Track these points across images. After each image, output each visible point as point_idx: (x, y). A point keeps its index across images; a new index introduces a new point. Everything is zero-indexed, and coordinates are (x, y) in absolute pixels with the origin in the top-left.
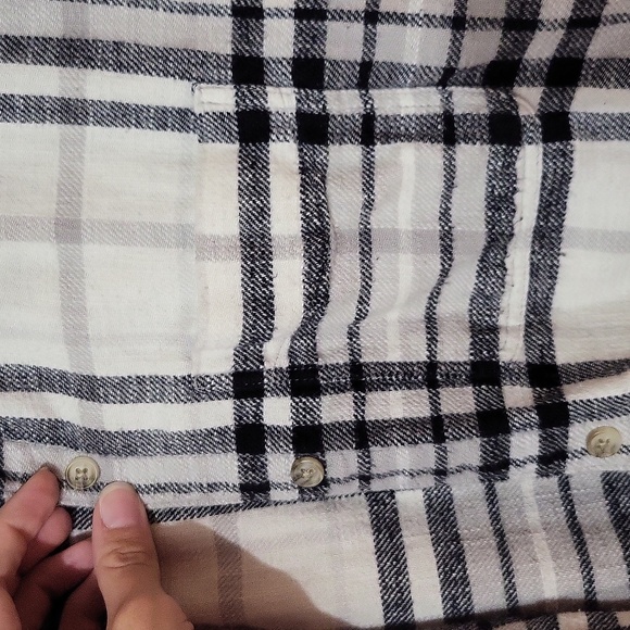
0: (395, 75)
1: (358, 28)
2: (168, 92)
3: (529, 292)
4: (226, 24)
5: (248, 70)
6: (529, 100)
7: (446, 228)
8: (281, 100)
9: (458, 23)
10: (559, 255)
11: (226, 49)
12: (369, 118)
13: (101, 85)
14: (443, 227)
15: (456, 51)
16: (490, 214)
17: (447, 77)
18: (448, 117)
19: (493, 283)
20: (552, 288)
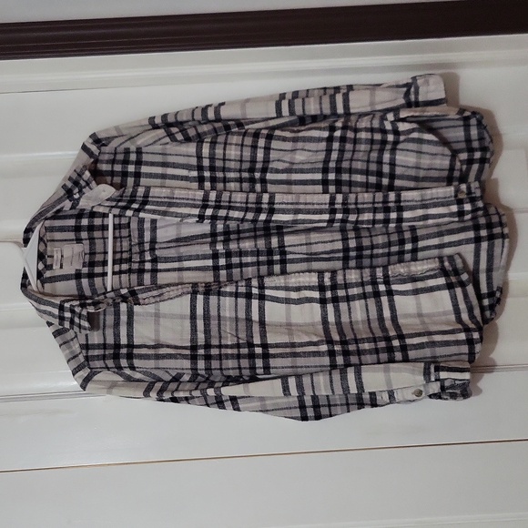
0: (230, 170)
1: (222, 162)
2: (184, 172)
4: (196, 159)
5: (200, 168)
6: (257, 175)
8: (207, 174)
9: (241, 161)
11: (196, 164)
12: (225, 178)
13: (170, 171)
15: (241, 166)
17: (240, 171)
18: (241, 178)
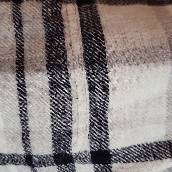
3: (90, 103)
7: (20, 57)
10: (107, 73)
14: (18, 57)
16: (48, 44)
19: (63, 98)
20: (106, 98)
